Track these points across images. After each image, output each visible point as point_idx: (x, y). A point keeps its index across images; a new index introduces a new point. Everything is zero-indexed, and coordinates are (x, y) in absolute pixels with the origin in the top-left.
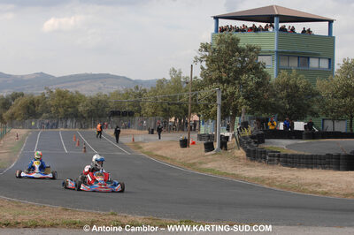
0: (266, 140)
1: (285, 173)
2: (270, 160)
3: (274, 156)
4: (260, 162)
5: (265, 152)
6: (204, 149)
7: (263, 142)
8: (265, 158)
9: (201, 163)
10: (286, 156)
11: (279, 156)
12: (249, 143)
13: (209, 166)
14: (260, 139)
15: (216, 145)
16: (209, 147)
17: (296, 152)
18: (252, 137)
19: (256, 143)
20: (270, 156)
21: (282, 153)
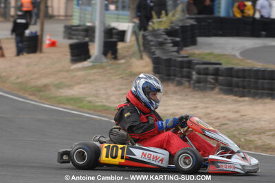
0: (200, 40)
1: (221, 107)
2: (198, 81)
3: (206, 72)
4: (179, 84)
5: (189, 64)
6: (68, 57)
7: (194, 43)
8: (189, 77)
9: (58, 86)
10: (230, 72)
11: (217, 73)
12: (161, 44)
13: (75, 91)
14: (185, 36)
15: (95, 49)
16: (80, 52)
17: (258, 65)
18: (170, 33)
19: (175, 44)
20: (199, 73)
21: (224, 66)
